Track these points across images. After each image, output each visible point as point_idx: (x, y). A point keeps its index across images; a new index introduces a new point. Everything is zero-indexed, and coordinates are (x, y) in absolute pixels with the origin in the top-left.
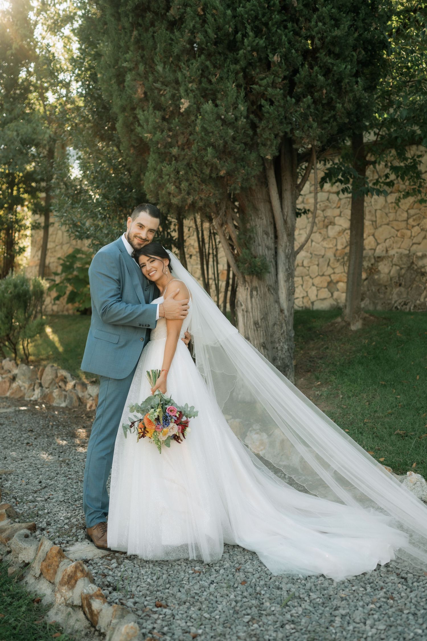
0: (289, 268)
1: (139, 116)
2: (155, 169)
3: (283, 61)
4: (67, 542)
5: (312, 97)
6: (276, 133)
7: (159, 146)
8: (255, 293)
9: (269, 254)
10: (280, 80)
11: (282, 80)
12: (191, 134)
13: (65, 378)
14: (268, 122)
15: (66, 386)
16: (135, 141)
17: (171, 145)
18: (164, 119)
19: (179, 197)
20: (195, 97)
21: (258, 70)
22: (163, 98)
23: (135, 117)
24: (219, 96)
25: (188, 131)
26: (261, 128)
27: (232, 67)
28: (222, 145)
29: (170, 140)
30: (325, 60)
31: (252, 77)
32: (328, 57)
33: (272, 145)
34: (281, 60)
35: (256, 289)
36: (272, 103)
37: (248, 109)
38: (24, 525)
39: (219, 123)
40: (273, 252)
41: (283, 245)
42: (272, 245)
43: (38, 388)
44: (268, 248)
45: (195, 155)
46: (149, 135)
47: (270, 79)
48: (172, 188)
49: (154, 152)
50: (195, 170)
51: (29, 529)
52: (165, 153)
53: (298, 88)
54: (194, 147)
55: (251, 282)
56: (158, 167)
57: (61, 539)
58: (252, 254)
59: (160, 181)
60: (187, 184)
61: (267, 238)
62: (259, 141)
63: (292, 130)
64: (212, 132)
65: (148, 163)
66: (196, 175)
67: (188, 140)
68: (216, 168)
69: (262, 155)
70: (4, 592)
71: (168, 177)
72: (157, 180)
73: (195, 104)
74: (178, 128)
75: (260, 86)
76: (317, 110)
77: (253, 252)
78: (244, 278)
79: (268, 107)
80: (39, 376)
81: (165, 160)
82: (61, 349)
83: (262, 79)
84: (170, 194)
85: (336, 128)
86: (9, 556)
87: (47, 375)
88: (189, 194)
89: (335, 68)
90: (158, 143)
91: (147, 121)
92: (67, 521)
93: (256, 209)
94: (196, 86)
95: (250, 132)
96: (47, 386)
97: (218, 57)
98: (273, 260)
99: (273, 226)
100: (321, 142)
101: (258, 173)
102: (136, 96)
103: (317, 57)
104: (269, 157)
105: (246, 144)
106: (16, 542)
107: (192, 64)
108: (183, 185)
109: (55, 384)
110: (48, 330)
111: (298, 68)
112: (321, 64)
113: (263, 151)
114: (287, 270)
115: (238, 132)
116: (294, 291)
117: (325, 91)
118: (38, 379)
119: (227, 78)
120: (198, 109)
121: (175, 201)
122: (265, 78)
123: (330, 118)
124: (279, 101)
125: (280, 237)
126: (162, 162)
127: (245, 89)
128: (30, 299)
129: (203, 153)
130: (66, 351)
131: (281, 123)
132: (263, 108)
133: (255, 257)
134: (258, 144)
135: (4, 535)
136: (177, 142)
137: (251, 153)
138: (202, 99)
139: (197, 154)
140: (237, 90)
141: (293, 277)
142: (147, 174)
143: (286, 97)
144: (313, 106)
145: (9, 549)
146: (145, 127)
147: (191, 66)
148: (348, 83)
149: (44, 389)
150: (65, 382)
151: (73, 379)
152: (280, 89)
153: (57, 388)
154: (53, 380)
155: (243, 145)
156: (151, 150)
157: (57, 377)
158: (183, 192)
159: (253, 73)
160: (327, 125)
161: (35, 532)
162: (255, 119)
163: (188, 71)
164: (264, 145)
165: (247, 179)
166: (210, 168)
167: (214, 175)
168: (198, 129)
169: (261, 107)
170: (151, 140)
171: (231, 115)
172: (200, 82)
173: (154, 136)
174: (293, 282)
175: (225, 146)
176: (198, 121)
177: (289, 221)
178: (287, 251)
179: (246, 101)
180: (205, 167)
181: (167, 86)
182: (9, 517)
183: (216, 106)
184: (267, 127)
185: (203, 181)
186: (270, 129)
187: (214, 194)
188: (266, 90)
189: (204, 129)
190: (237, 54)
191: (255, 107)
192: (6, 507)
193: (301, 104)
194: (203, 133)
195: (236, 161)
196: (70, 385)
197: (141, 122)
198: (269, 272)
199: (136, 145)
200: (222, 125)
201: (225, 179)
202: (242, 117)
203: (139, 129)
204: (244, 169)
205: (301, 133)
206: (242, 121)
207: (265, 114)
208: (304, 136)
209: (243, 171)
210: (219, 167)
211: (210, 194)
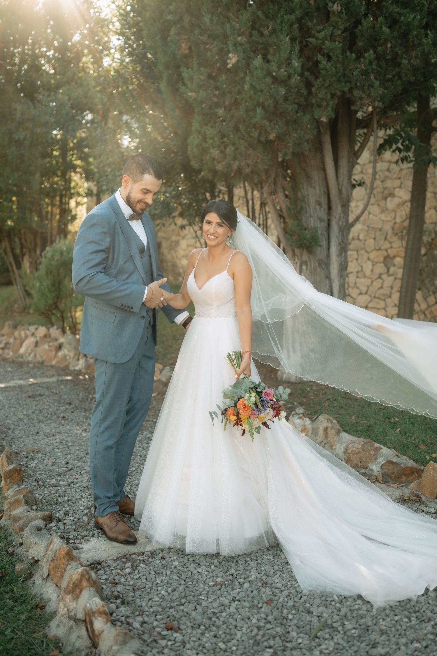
0: (342, 241)
1: (183, 75)
2: (199, 132)
3: (344, 11)
4: (83, 538)
5: (375, 52)
6: (333, 92)
7: (204, 106)
8: (304, 267)
9: (321, 226)
10: (340, 32)
11: (343, 33)
12: (239, 93)
14: (325, 80)
16: (180, 102)
17: (217, 105)
18: (210, 76)
19: (224, 163)
20: (244, 52)
21: (315, 21)
22: (209, 53)
23: (180, 75)
24: (271, 51)
25: (236, 89)
26: (317, 87)
27: (286, 17)
28: (272, 106)
29: (216, 100)
30: (391, 9)
31: (309, 29)
32: (394, 6)
33: (327, 106)
34: (341, 9)
35: (306, 263)
36: (329, 58)
37: (303, 66)
38: (40, 514)
39: (269, 80)
40: (326, 224)
41: (337, 216)
42: (325, 217)
44: (321, 220)
45: (243, 116)
46: (193, 94)
47: (328, 32)
48: (215, 153)
49: (198, 113)
50: (242, 133)
51: (44, 519)
52: (210, 114)
53: (360, 41)
54: (242, 108)
55: (301, 255)
56: (202, 131)
57: (75, 534)
58: (302, 226)
59: (204, 145)
60: (233, 148)
61: (320, 209)
62: (314, 101)
63: (351, 90)
64: (262, 91)
65: (192, 126)
66: (243, 139)
67: (236, 100)
68: (266, 131)
69: (316, 117)
70: (7, 593)
71: (211, 141)
72: (201, 145)
73: (244, 59)
74: (225, 86)
75: (317, 39)
76: (380, 67)
77: (304, 224)
78: (293, 251)
79: (325, 63)
81: (209, 122)
83: (319, 32)
84: (214, 159)
85: (400, 88)
86: (20, 548)
88: (235, 159)
89: (402, 18)
90: (202, 102)
91: (191, 79)
92: (86, 511)
93: (309, 178)
94: (246, 40)
95: (304, 91)
97: (271, 7)
98: (325, 233)
99: (326, 196)
100: (383, 103)
101: (312, 137)
102: (180, 52)
103: (383, 6)
104: (324, 119)
105: (299, 105)
106: (28, 535)
107: (242, 15)
108: (228, 150)
111: (361, 19)
112: (387, 14)
113: (317, 112)
114: (340, 244)
115: (290, 92)
116: (347, 267)
117: (389, 45)
119: (281, 30)
120: (248, 65)
121: (219, 167)
122: (323, 30)
123: (394, 76)
124: (337, 57)
125: (334, 208)
126: (206, 124)
127: (301, 42)
129: (251, 113)
131: (339, 81)
132: (319, 65)
133: (305, 229)
134: (312, 105)
135: (19, 524)
136: (224, 103)
137: (304, 115)
138: (252, 54)
139: (245, 115)
140: (292, 43)
141: (346, 252)
142: (191, 138)
143: (346, 52)
144: (375, 63)
145: (21, 541)
146: (189, 85)
147: (240, 17)
148: (416, 35)
152: (340, 42)
155: (295, 106)
156: (196, 110)
158: (228, 157)
159: (310, 24)
160: (390, 83)
161: (50, 523)
162: (310, 77)
163: (237, 22)
164: (319, 106)
165: (299, 144)
166: (258, 131)
167: (263, 139)
168: (247, 87)
169: (317, 62)
170: (195, 99)
171: (283, 72)
172: (251, 36)
173: (198, 95)
174: (346, 257)
175: (275, 107)
176: (248, 78)
177: (344, 191)
178: (341, 223)
179: (300, 57)
180: (253, 130)
181: (214, 40)
182: (26, 503)
183: (268, 62)
184: (323, 85)
185: (251, 146)
186: (327, 88)
187: (262, 160)
188: (323, 43)
189: (253, 87)
190: (293, 3)
191: (310, 64)
192: (25, 492)
193: (362, 60)
194: (252, 92)
195: (287, 123)
197: (185, 80)
198: (320, 246)
199: (181, 106)
200: (273, 83)
201: (276, 144)
202: (296, 75)
203: (183, 88)
204: (296, 133)
205: (361, 92)
206: (296, 79)
207: (321, 71)
208: (364, 96)
209: (295, 135)
210: (269, 129)
211: (258, 159)
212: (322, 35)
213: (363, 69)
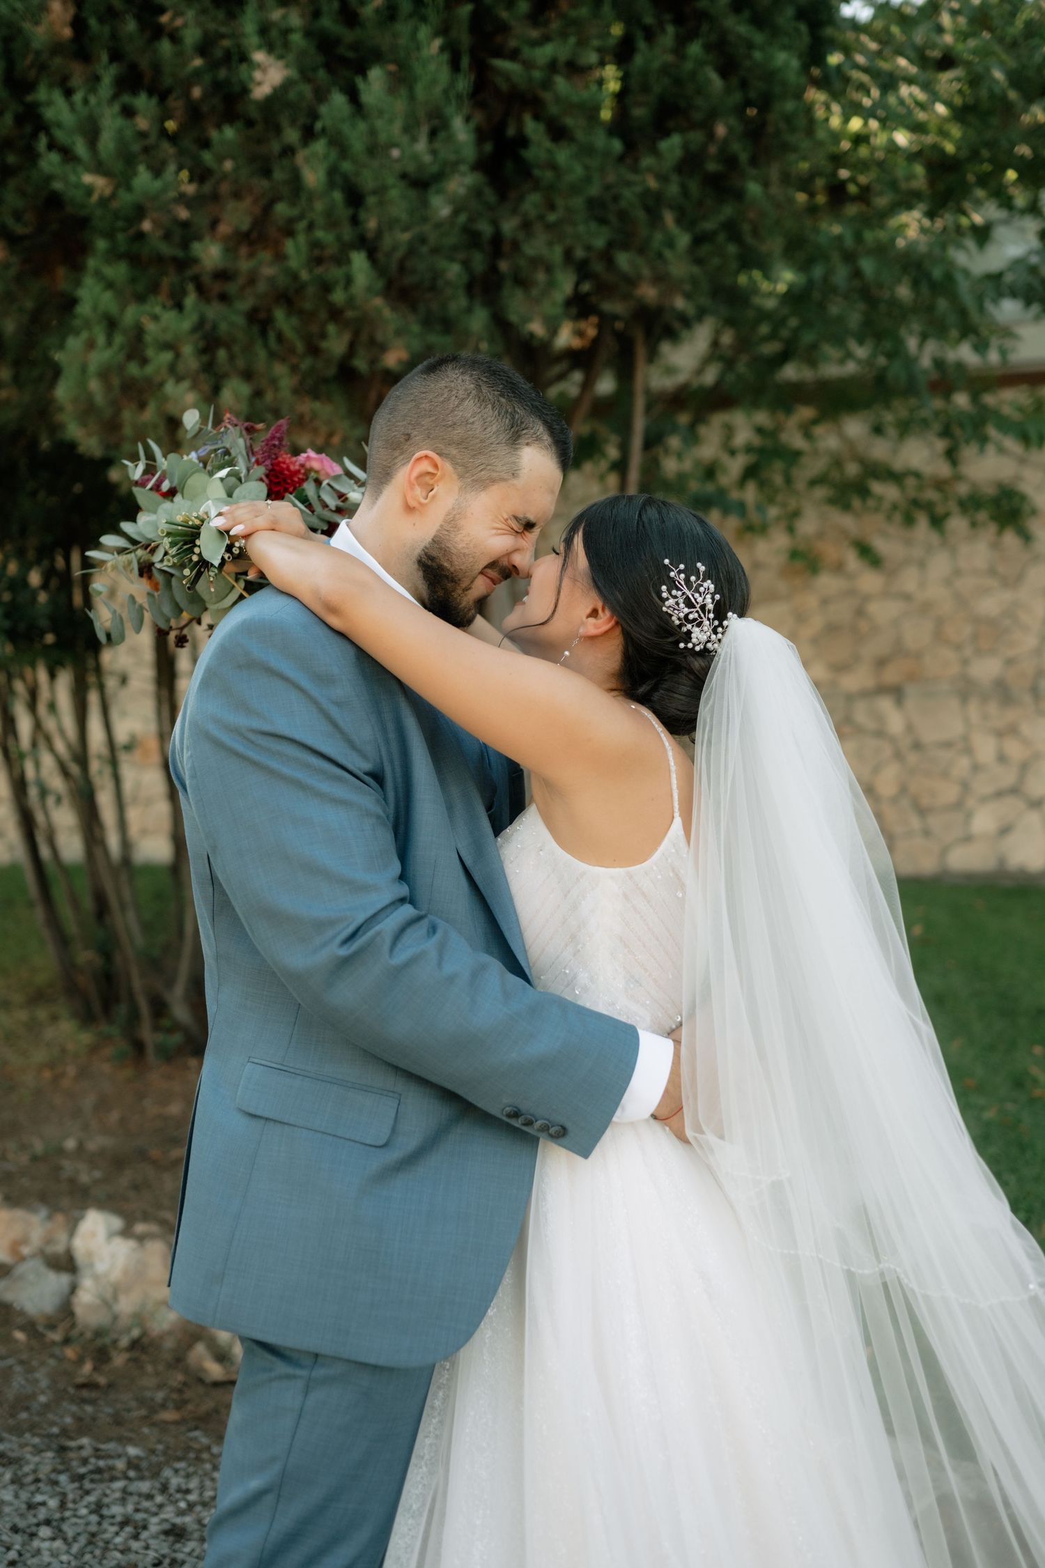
1: (49, 114)
2: (111, 324)
5: (685, 142)
6: (568, 243)
7: (146, 226)
14: (548, 201)
17: (192, 233)
28: (401, 252)
29: (183, 214)
31: (501, 29)
33: (550, 285)
36: (558, 133)
45: (295, 277)
46: (99, 181)
47: (560, 49)
49: (114, 255)
50: (280, 338)
52: (160, 260)
54: (294, 246)
56: (127, 318)
59: (133, 369)
60: (245, 389)
62: (504, 266)
63: (609, 247)
66: (285, 360)
68: (375, 338)
69: (513, 318)
71: (167, 356)
72: (121, 368)
74: (228, 165)
75: (527, 65)
76: (686, 193)
79: (548, 144)
81: (154, 289)
83: (533, 44)
90: (140, 212)
91: (92, 132)
94: (299, 22)
95: (485, 226)
102: (41, 28)
117: (720, 130)
123: (719, 228)
126: (141, 298)
129: (329, 272)
132: (528, 150)
137: (469, 310)
139: (304, 275)
140: (449, 64)
142: (73, 343)
146: (81, 150)
156: (100, 243)
159: (505, 13)
164: (522, 282)
166: (346, 337)
167: (360, 364)
168: (311, 176)
169: (519, 143)
170: (106, 202)
171: (422, 154)
173: (122, 185)
175: (403, 260)
176: (316, 149)
180: (331, 329)
184: (541, 218)
185: (311, 385)
188: (547, 84)
189: (341, 179)
193: (647, 161)
194: (338, 196)
195: (428, 324)
197: (59, 135)
202: (463, 168)
203: (55, 158)
205: (639, 260)
206: (464, 183)
207: (537, 172)
208: (646, 272)
210: (385, 334)
212: (544, 53)
213: (647, 193)
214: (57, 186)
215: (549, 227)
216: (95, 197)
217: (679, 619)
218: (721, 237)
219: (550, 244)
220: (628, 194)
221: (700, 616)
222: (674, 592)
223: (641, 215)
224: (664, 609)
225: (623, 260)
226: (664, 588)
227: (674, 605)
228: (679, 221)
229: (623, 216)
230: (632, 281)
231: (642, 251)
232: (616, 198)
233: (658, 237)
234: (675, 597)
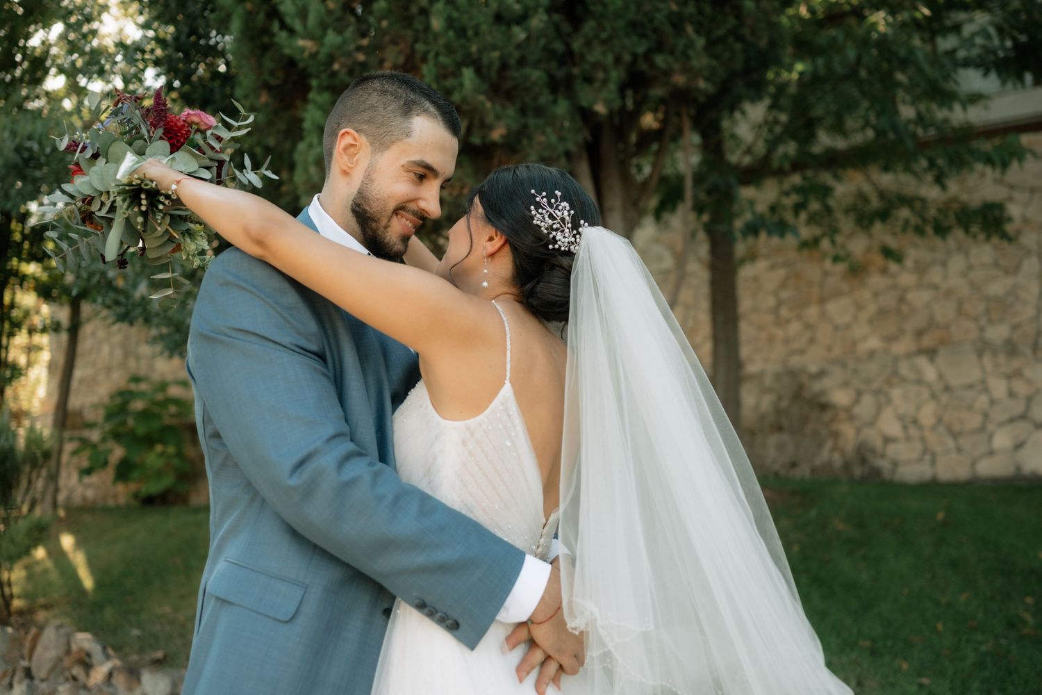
1: (282, 8)
6: (617, 52)
7: (336, 66)
12: (418, 39)
13: (89, 655)
14: (601, 27)
15: (88, 675)
16: (272, 73)
23: (273, 12)
25: (409, 34)
26: (582, 40)
28: (496, 65)
43: (20, 682)
46: (308, 44)
49: (322, 89)
62: (576, 71)
63: (649, 52)
65: (303, 120)
67: (411, 56)
68: (484, 121)
69: (584, 103)
76: (701, 12)
80: (26, 651)
82: (88, 582)
87: (46, 648)
90: (331, 58)
91: (302, 12)
95: (559, 46)
96: (43, 674)
104: (600, 108)
105: (548, 74)
109: (63, 671)
110: (67, 541)
113: (585, 95)
118: (23, 658)
128: (17, 470)
129: (450, 82)
130: (99, 584)
131: (628, 31)
137: (555, 102)
142: (302, 146)
146: (297, 26)
149: (36, 682)
150: (87, 666)
151: (108, 657)
153: (67, 680)
154: (60, 660)
156: (314, 83)
157: (68, 652)
164: (588, 80)
167: (475, 140)
168: (437, 23)
170: (314, 56)
173: (321, 45)
175: (500, 72)
184: (597, 37)
189: (450, 23)
194: (451, 34)
195: (523, 111)
196: (98, 675)
197: (288, 20)
199: (273, 82)
202: (541, 10)
203: (284, 34)
204: (544, 133)
205: (670, 59)
206: (541, 21)
207: (593, 8)
208: (677, 66)
209: (543, 139)
210: (490, 118)
211: (462, 187)
213: (671, 13)
214: (287, 51)
215: (604, 42)
216: (306, 54)
217: (547, 229)
218: (731, 39)
219: (604, 53)
220: (659, 17)
221: (561, 226)
222: (540, 210)
223: (668, 29)
224: (535, 222)
225: (660, 60)
226: (532, 207)
227: (541, 220)
228: (698, 32)
229: (655, 30)
230: (668, 73)
231: (672, 52)
232: (651, 21)
233: (681, 43)
234: (541, 214)
